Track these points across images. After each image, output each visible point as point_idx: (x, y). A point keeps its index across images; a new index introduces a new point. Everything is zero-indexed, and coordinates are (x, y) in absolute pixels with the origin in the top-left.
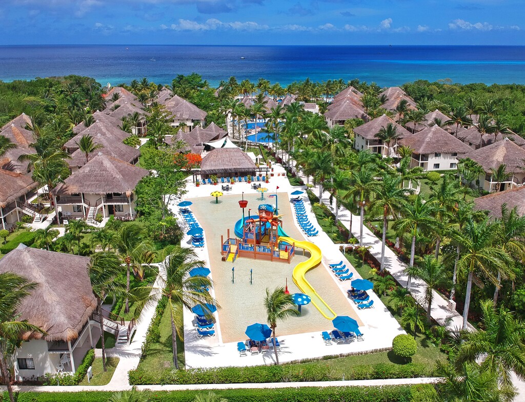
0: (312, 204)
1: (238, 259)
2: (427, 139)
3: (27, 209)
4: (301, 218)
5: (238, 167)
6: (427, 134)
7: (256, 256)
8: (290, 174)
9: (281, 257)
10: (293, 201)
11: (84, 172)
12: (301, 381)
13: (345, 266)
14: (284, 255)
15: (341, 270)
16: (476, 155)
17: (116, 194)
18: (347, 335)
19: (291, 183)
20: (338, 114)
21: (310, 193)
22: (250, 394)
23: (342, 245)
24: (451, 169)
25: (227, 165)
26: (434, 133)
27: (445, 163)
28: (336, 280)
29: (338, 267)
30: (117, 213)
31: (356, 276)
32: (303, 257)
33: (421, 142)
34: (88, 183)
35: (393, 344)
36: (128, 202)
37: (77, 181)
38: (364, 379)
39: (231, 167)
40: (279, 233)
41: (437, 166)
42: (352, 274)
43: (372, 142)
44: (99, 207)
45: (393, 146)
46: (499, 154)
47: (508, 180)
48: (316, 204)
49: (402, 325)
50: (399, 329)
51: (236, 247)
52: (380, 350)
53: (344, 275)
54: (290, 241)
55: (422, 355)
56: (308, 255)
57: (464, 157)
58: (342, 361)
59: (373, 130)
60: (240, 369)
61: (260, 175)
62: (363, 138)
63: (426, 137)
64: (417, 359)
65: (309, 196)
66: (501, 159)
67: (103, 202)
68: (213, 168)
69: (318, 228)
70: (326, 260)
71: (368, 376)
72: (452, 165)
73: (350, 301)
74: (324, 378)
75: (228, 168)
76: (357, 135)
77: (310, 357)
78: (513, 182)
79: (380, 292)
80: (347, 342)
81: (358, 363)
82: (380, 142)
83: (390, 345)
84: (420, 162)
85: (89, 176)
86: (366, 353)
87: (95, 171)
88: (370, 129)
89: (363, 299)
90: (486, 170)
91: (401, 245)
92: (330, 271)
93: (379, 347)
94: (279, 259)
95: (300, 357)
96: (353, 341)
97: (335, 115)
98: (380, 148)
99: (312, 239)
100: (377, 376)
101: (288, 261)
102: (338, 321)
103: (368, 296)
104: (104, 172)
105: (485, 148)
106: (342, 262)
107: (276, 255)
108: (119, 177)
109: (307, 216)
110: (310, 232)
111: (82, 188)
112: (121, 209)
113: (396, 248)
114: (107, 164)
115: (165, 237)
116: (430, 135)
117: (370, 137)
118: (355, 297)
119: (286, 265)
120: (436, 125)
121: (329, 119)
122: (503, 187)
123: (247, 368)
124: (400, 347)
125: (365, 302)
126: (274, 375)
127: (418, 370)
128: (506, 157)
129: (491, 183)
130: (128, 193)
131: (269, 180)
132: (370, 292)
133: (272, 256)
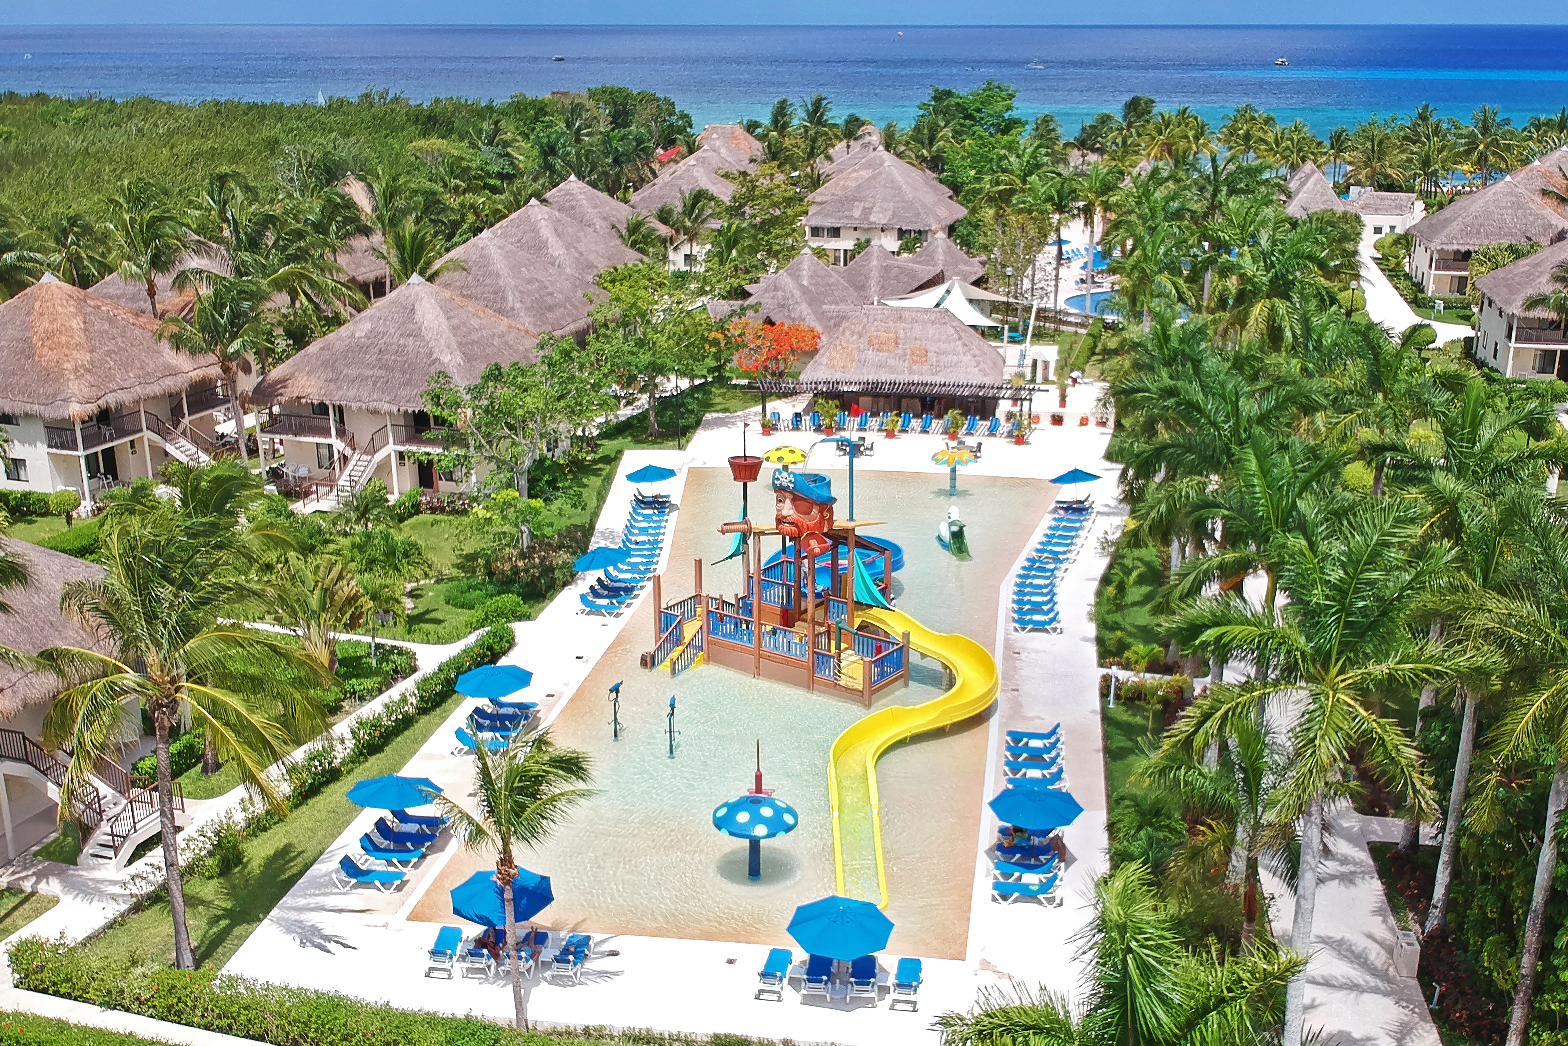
4: (1040, 567)
7: (760, 664)
9: (842, 681)
10: (1064, 507)
11: (353, 336)
14: (852, 673)
28: (995, 786)
30: (443, 485)
34: (353, 372)
37: (325, 364)
40: (860, 592)
42: (1060, 773)
53: (1034, 774)
54: (896, 625)
62: (1500, 312)
67: (391, 440)
76: (1486, 303)
85: (363, 349)
87: (384, 334)
89: (1034, 867)
92: (993, 751)
94: (836, 689)
99: (1021, 637)
101: (862, 696)
104: (411, 341)
106: (1055, 729)
109: (1066, 562)
110: (1032, 613)
111: (332, 386)
115: (515, 570)
121: (1423, 247)
125: (1030, 877)
133: (810, 670)
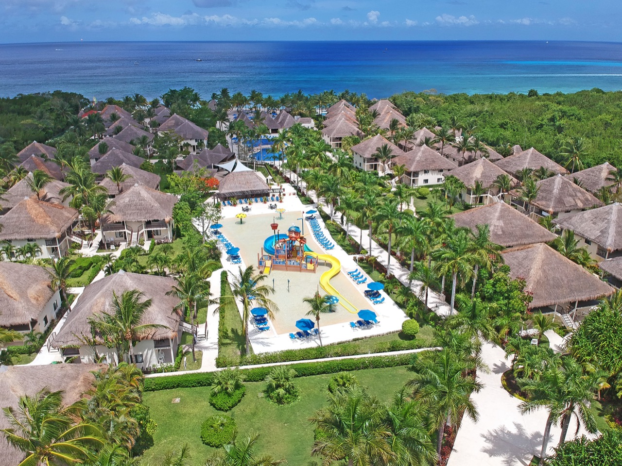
0: (325, 221)
1: (272, 272)
2: (417, 158)
3: (74, 237)
4: (318, 235)
5: (254, 189)
6: (417, 153)
7: (287, 268)
8: (301, 194)
9: (308, 268)
10: (308, 218)
11: (124, 202)
12: (340, 356)
13: (360, 273)
14: (310, 266)
15: (357, 276)
16: (459, 172)
17: (155, 221)
18: (368, 323)
19: (302, 201)
20: (335, 131)
21: (321, 211)
22: (307, 366)
23: (355, 256)
24: (439, 183)
25: (244, 188)
26: (423, 152)
27: (433, 178)
28: (354, 284)
29: (355, 274)
30: (155, 237)
31: (370, 280)
32: (325, 267)
33: (411, 161)
34: (130, 212)
35: (403, 327)
36: (167, 227)
38: (384, 352)
39: (247, 189)
40: (305, 249)
41: (426, 181)
42: (366, 279)
43: (369, 160)
44: (140, 233)
45: (387, 163)
46: (478, 171)
47: (485, 193)
48: (328, 222)
49: (407, 314)
50: (405, 317)
51: (270, 261)
52: (393, 332)
53: (360, 280)
54: (314, 255)
55: (423, 334)
56: (330, 265)
57: (449, 174)
58: (367, 341)
59: (370, 149)
60: (296, 351)
61: (274, 195)
62: (361, 156)
63: (416, 156)
64: (419, 336)
65: (320, 214)
66: (479, 176)
67: (144, 228)
68: (231, 191)
69: (334, 242)
70: (344, 269)
71: (386, 350)
72: (439, 180)
73: (367, 299)
74: (356, 353)
75: (245, 190)
76: (355, 154)
77: (344, 340)
78: (489, 195)
79: (389, 291)
80: (368, 328)
81: (379, 342)
82: (376, 160)
83: (400, 328)
84: (412, 178)
85: (130, 205)
86: (383, 335)
87: (134, 201)
88: (366, 148)
89: (377, 297)
90: (467, 186)
91: (401, 254)
92: (348, 277)
93: (392, 330)
94: (307, 270)
95: (336, 341)
96: (371, 327)
97: (332, 132)
98: (376, 165)
99: (329, 251)
100: (393, 349)
101: (314, 271)
102: (362, 313)
103: (380, 295)
104: (143, 202)
105: (466, 165)
106: (357, 270)
107: (303, 267)
108: (156, 205)
109: (322, 232)
110: (327, 246)
111: (124, 217)
112: (159, 233)
113: (397, 256)
114: (144, 194)
116: (420, 154)
117: (367, 155)
118: (370, 296)
119: (313, 274)
120: (425, 145)
121: (327, 136)
122: (481, 200)
123: (300, 350)
124: (407, 328)
125: (378, 299)
126: (321, 354)
127: (421, 343)
128: (484, 175)
129: (472, 196)
130: (167, 219)
131: (283, 200)
132: (381, 292)
133: (301, 268)
